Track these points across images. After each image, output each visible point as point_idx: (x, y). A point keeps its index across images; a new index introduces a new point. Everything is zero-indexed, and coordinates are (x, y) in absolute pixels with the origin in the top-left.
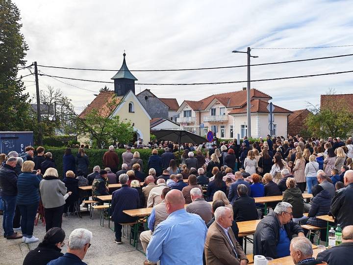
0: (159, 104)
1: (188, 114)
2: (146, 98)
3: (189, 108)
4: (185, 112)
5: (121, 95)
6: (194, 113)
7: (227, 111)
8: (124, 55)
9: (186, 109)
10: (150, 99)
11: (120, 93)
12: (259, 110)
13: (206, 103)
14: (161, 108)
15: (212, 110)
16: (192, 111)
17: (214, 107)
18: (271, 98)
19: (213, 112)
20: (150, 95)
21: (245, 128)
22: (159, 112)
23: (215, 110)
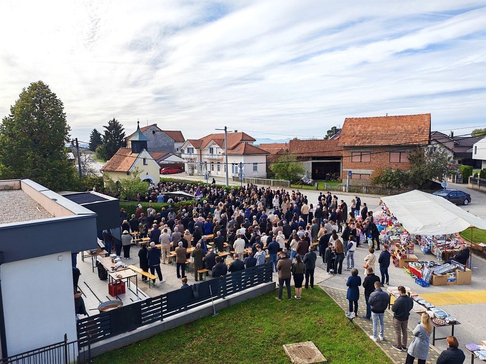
0: (165, 138)
1: (191, 151)
2: (154, 132)
3: (192, 146)
4: (188, 149)
5: (137, 153)
6: (195, 151)
7: (222, 151)
8: (138, 122)
9: (189, 147)
10: (157, 133)
11: (136, 151)
12: (244, 152)
13: (205, 142)
14: (167, 141)
15: (210, 149)
16: (194, 148)
17: (212, 147)
18: (255, 140)
19: (211, 150)
20: (157, 129)
21: (235, 165)
22: (166, 145)
23: (213, 149)
